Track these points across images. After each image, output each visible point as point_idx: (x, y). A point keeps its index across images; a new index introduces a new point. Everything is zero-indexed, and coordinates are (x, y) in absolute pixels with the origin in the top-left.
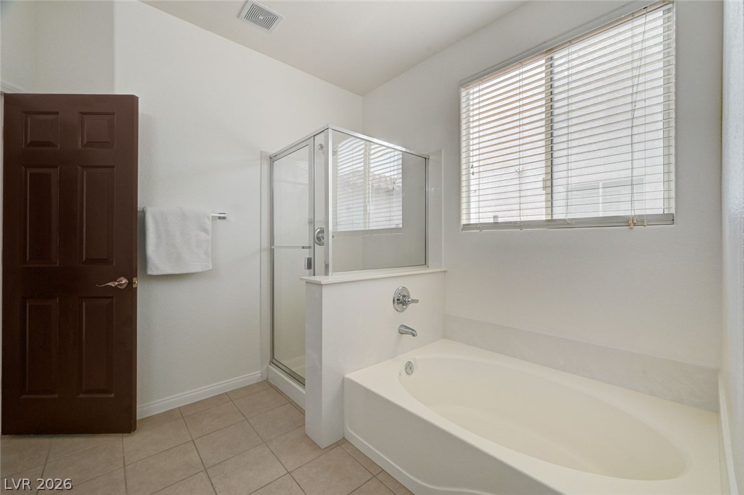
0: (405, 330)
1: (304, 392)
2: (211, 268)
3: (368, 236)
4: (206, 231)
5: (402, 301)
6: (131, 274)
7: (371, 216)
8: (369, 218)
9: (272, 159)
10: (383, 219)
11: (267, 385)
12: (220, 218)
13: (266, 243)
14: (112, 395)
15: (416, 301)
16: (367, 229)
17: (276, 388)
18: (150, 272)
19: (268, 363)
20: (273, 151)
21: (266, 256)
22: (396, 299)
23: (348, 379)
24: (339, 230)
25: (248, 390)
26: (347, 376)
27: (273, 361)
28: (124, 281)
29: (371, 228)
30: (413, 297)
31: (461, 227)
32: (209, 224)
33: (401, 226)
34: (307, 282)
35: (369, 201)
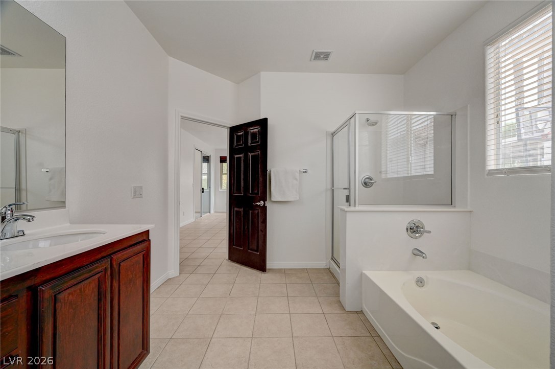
0: (418, 253)
1: (339, 271)
2: (298, 199)
3: (409, 180)
4: (296, 179)
5: (415, 229)
6: (265, 200)
7: (413, 165)
8: (411, 167)
9: (333, 134)
10: (419, 167)
11: (329, 271)
12: (304, 172)
13: (329, 186)
14: (258, 253)
15: (429, 232)
16: (410, 175)
17: (332, 274)
18: (272, 200)
19: (330, 259)
20: (333, 130)
21: (329, 194)
22: (409, 229)
23: (364, 274)
24: (388, 177)
25: (318, 270)
26: (364, 272)
27: (333, 258)
28: (262, 202)
29: (412, 175)
30: (427, 229)
31: (486, 173)
32: (297, 175)
33: (432, 173)
34: (341, 210)
35: (411, 154)
